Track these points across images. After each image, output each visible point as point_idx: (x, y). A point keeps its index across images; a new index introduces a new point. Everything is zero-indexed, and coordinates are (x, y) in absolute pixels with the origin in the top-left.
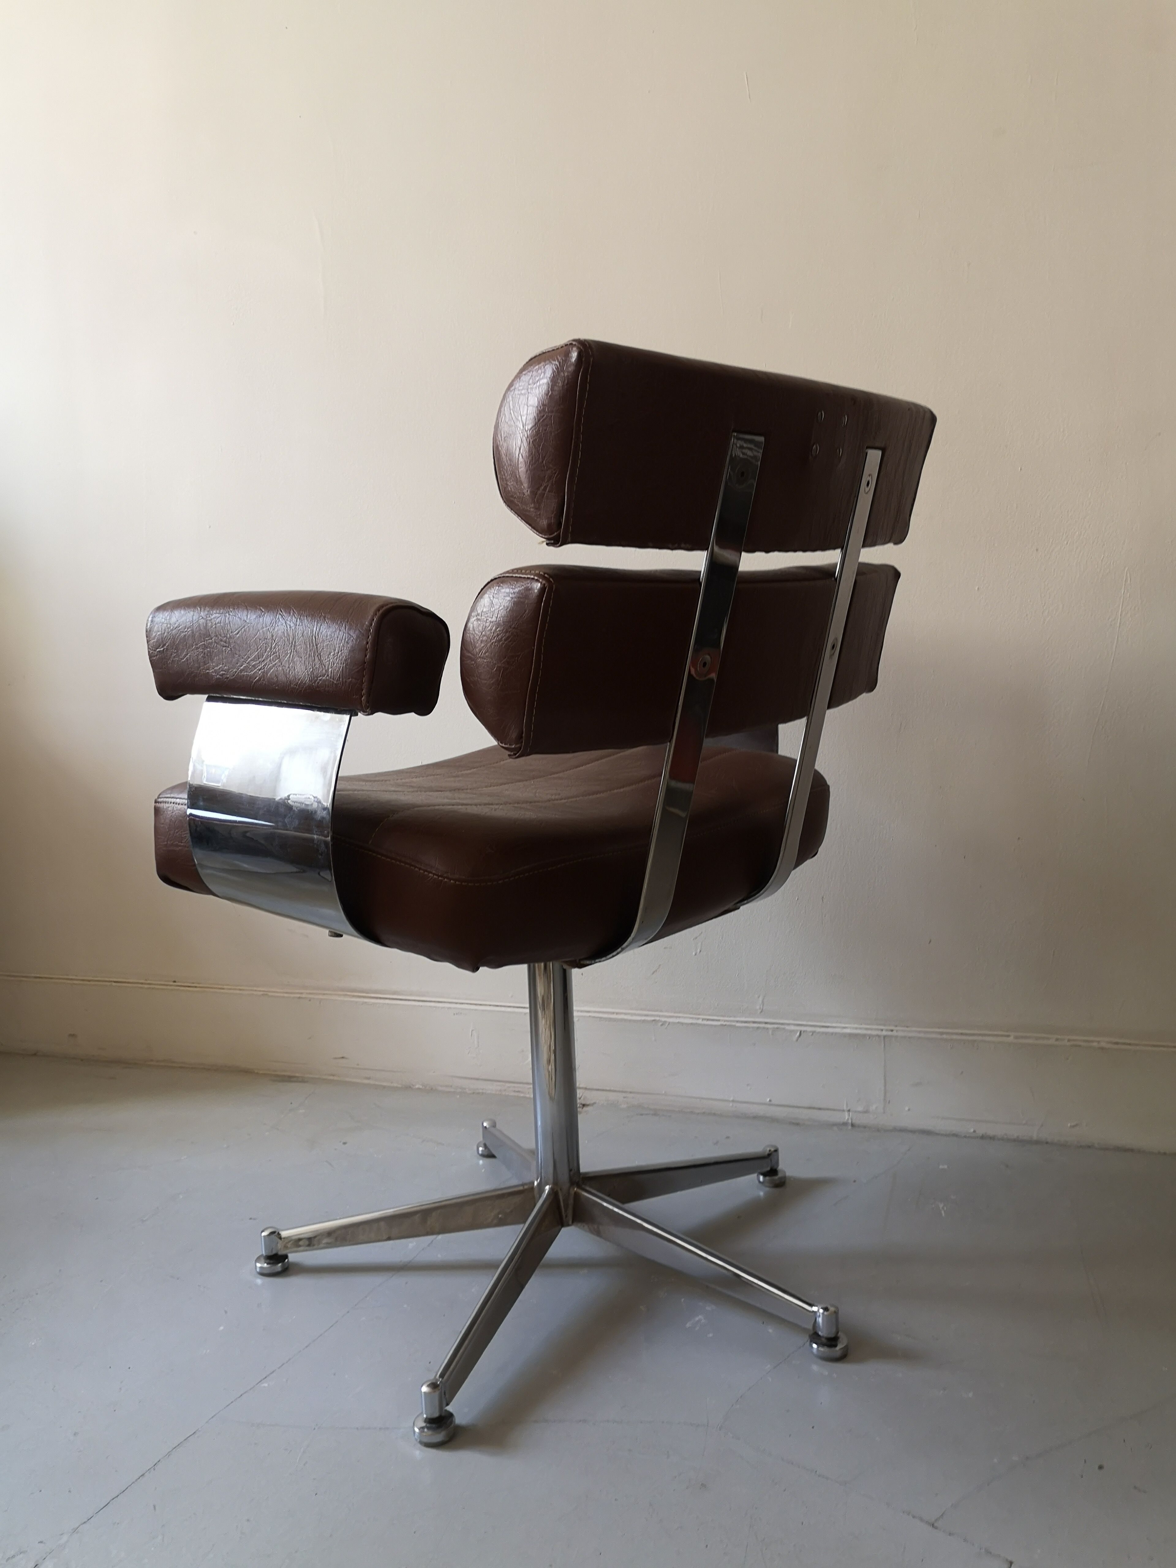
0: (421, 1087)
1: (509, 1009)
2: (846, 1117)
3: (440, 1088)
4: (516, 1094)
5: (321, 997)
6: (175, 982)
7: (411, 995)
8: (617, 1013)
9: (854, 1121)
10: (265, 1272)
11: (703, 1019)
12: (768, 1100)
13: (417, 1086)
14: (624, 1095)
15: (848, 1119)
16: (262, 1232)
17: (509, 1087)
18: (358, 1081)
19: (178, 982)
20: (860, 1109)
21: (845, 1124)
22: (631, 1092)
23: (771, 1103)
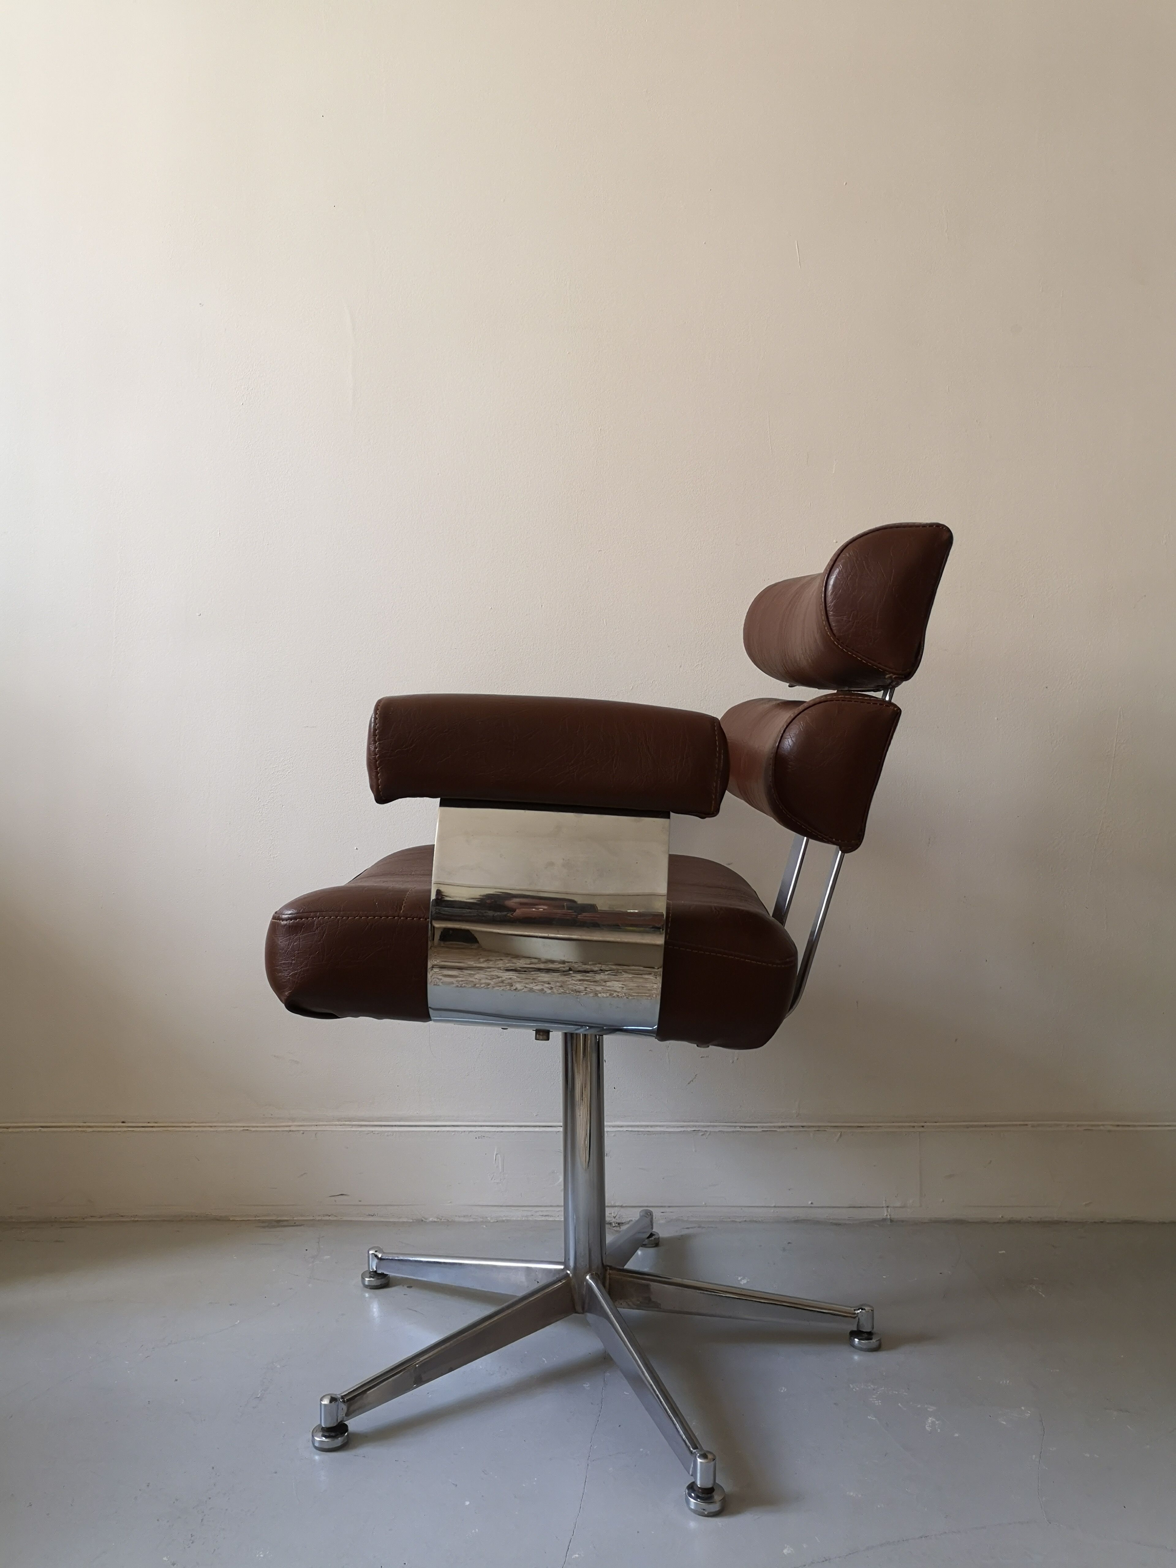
0: (436, 1220)
1: (537, 1129)
2: (885, 1214)
3: (457, 1219)
4: (544, 1218)
5: (315, 1128)
6: (123, 1122)
7: (420, 1121)
8: (651, 1126)
9: (892, 1217)
10: (326, 1447)
11: (741, 1127)
12: (810, 1202)
13: (431, 1219)
14: (663, 1210)
15: (887, 1216)
16: (321, 1400)
17: (536, 1212)
18: (361, 1219)
19: (129, 1122)
20: (898, 1204)
21: (884, 1220)
22: (669, 1207)
23: (812, 1205)
